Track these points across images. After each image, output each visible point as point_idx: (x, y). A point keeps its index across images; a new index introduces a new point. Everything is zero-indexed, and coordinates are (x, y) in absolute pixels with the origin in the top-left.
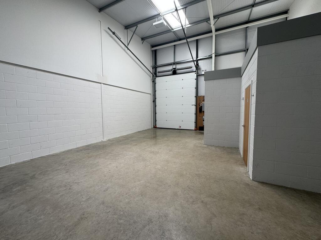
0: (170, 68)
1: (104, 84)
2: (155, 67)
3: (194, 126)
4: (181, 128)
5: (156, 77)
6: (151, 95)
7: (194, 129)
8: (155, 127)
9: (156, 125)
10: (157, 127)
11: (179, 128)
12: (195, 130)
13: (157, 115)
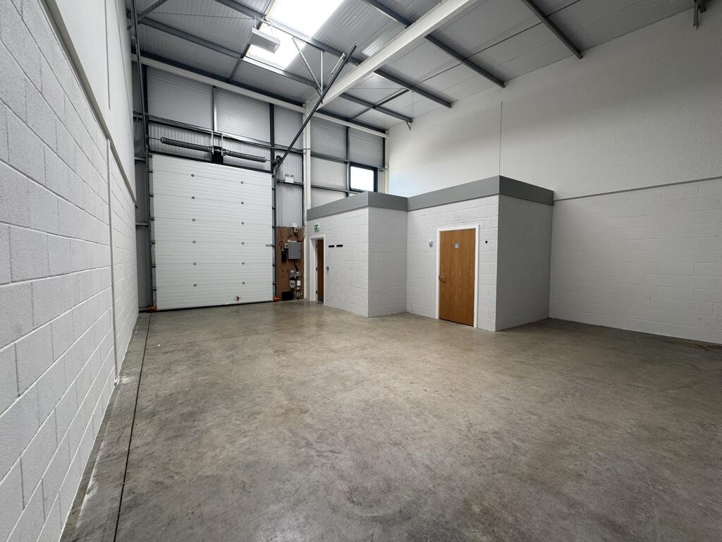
3: (272, 292)
4: (240, 302)
7: (271, 299)
9: (153, 302)
11: (235, 302)
12: (275, 301)
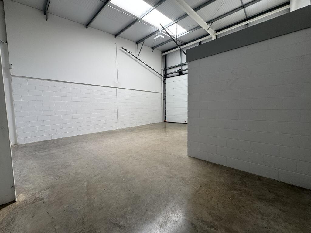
0: (177, 69)
1: (118, 88)
2: (165, 70)
5: (166, 77)
6: (162, 94)
8: (165, 121)
9: (165, 119)
10: (167, 121)
11: (184, 123)
13: (166, 110)
